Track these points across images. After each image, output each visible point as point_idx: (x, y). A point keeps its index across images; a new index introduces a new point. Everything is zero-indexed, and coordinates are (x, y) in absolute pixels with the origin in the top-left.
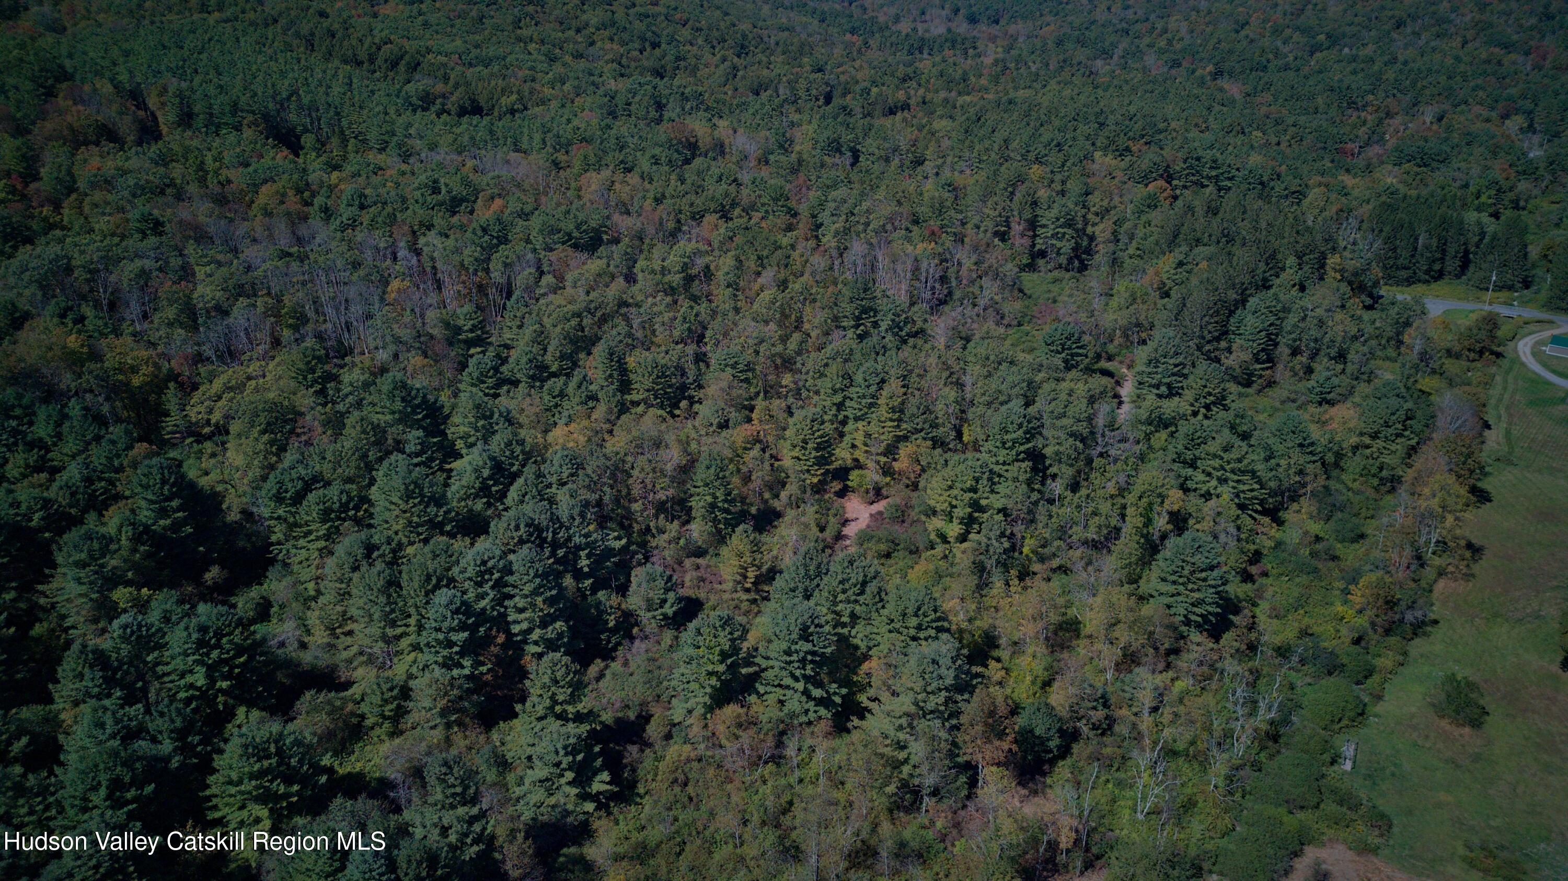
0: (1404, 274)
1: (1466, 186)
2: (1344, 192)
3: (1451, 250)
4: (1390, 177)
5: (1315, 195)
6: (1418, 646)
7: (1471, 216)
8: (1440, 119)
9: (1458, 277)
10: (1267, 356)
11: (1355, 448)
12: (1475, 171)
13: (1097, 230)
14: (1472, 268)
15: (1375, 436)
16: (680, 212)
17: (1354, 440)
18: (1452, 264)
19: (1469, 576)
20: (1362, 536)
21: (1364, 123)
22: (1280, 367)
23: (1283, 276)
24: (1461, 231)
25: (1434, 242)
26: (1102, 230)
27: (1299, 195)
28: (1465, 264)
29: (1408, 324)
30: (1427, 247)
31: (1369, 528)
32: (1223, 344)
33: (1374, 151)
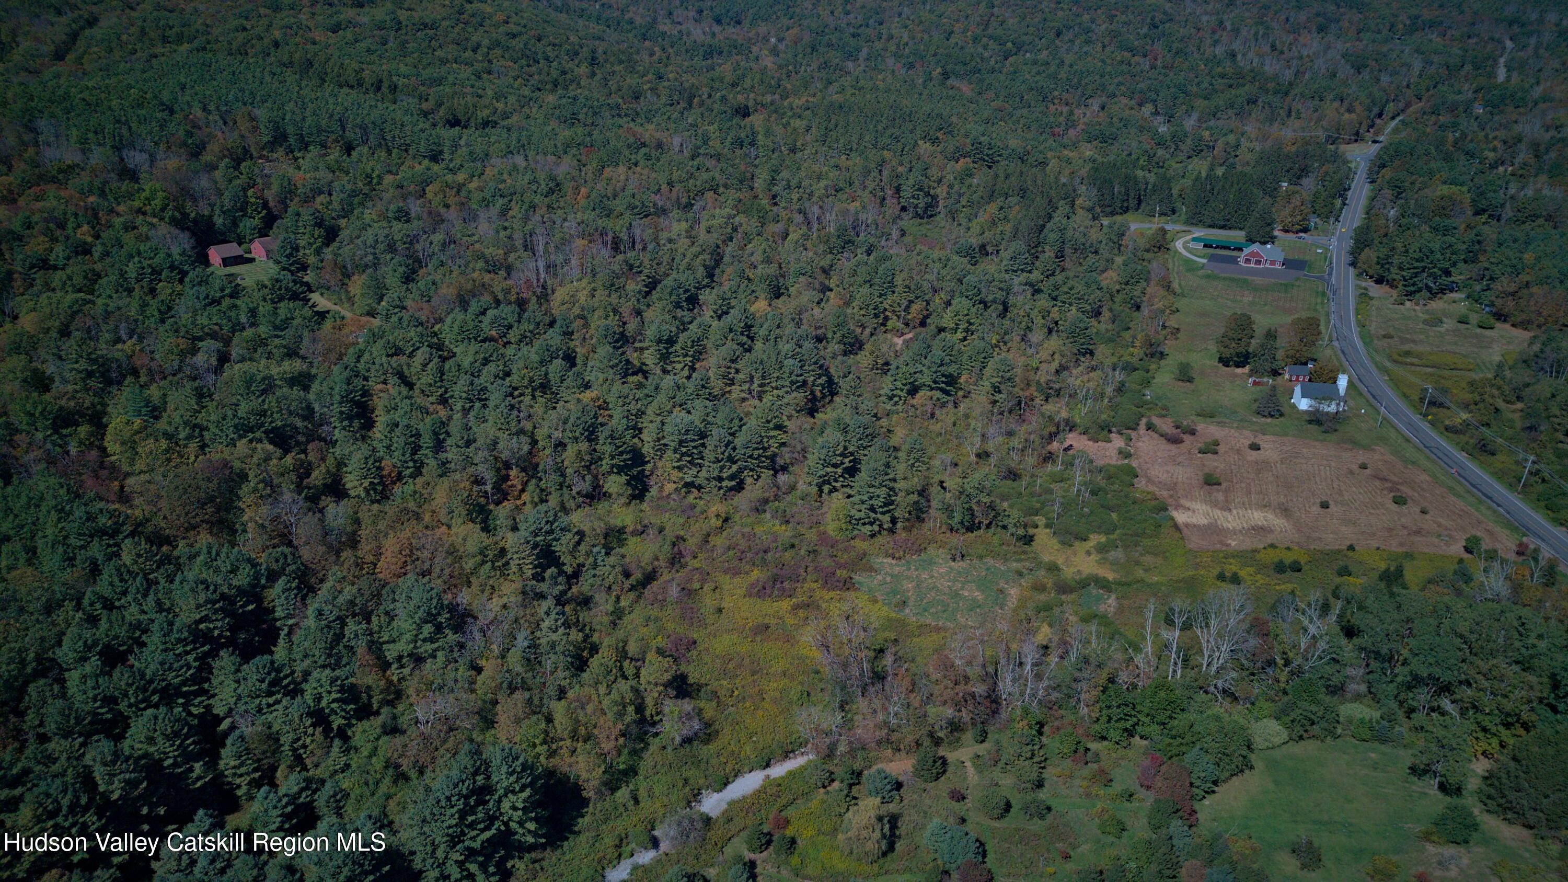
0: (1108, 210)
1: (1130, 154)
2: (1069, 162)
3: (1132, 194)
4: (1088, 151)
5: (1053, 163)
6: (1163, 363)
7: (1140, 173)
8: (1103, 108)
9: (1137, 210)
10: (1060, 255)
11: (1118, 291)
12: (1134, 144)
13: (939, 190)
14: (1143, 205)
15: (1127, 284)
16: (689, 191)
17: (1118, 287)
18: (1133, 203)
19: (1177, 339)
20: (1129, 328)
21: (1061, 113)
22: (1068, 259)
23: (1058, 212)
24: (1136, 182)
25: (1123, 190)
26: (941, 191)
27: (1044, 164)
28: (1140, 202)
29: (1123, 235)
30: (1120, 193)
31: (1131, 325)
32: (1040, 249)
33: (1072, 133)
